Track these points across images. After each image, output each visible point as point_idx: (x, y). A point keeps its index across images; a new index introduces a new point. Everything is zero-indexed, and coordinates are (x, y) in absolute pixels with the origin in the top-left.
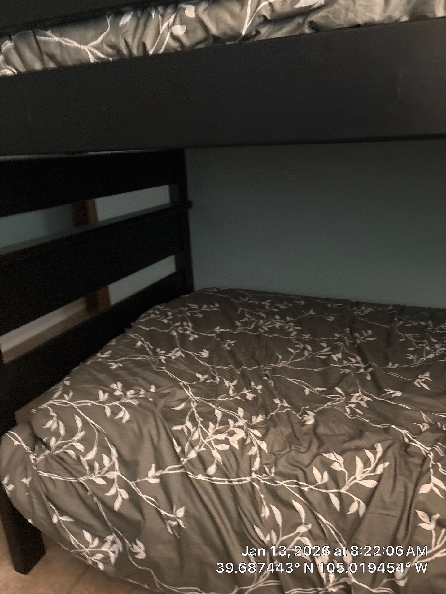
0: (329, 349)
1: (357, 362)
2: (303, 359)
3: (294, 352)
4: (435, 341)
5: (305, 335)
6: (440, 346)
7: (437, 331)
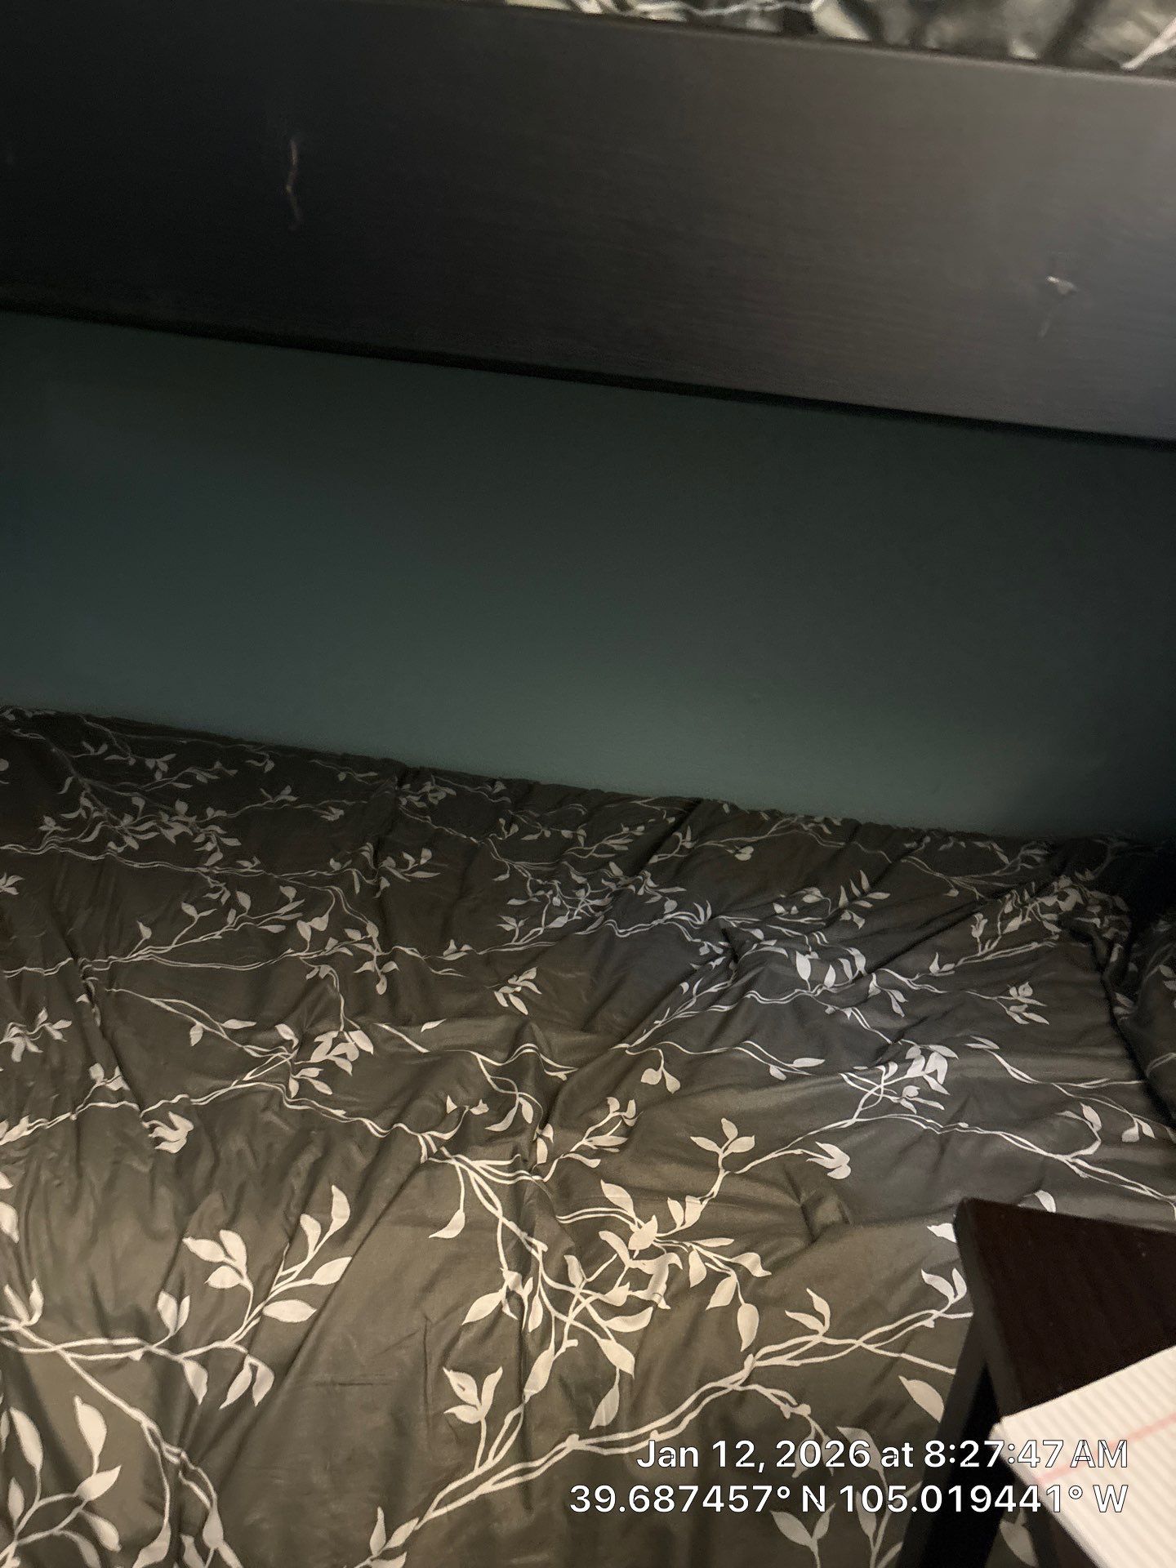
2: (217, 935)
3: (197, 917)
4: (580, 880)
5: (246, 863)
6: (588, 894)
7: (595, 855)
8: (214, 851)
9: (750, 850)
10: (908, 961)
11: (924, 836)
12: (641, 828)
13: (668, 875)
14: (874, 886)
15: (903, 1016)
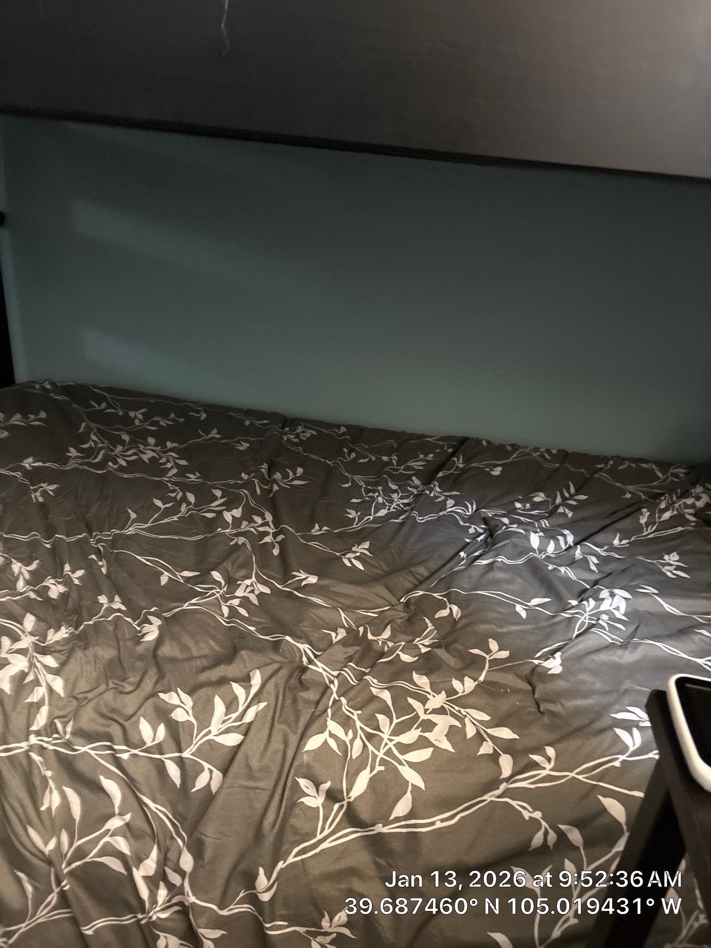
0: (223, 500)
1: (266, 524)
2: (175, 518)
3: (163, 507)
4: (394, 487)
5: (191, 476)
6: (399, 497)
7: (403, 472)
8: (172, 467)
9: (500, 469)
10: (600, 538)
11: (609, 460)
12: (431, 455)
13: (449, 484)
14: (578, 491)
15: (597, 572)
